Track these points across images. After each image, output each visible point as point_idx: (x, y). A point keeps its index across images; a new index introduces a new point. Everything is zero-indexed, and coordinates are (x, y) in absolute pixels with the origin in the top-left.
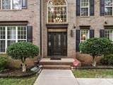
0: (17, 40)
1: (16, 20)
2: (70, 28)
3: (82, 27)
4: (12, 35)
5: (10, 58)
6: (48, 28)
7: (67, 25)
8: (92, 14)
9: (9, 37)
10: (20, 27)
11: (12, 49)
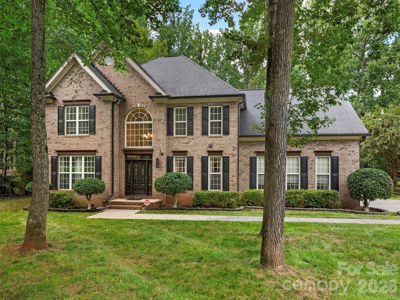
0: (83, 173)
1: (82, 149)
2: (156, 155)
3: (176, 153)
4: (78, 167)
5: (76, 195)
6: (126, 155)
7: (152, 150)
8: (191, 133)
9: (73, 170)
10: (88, 156)
11: (78, 186)
